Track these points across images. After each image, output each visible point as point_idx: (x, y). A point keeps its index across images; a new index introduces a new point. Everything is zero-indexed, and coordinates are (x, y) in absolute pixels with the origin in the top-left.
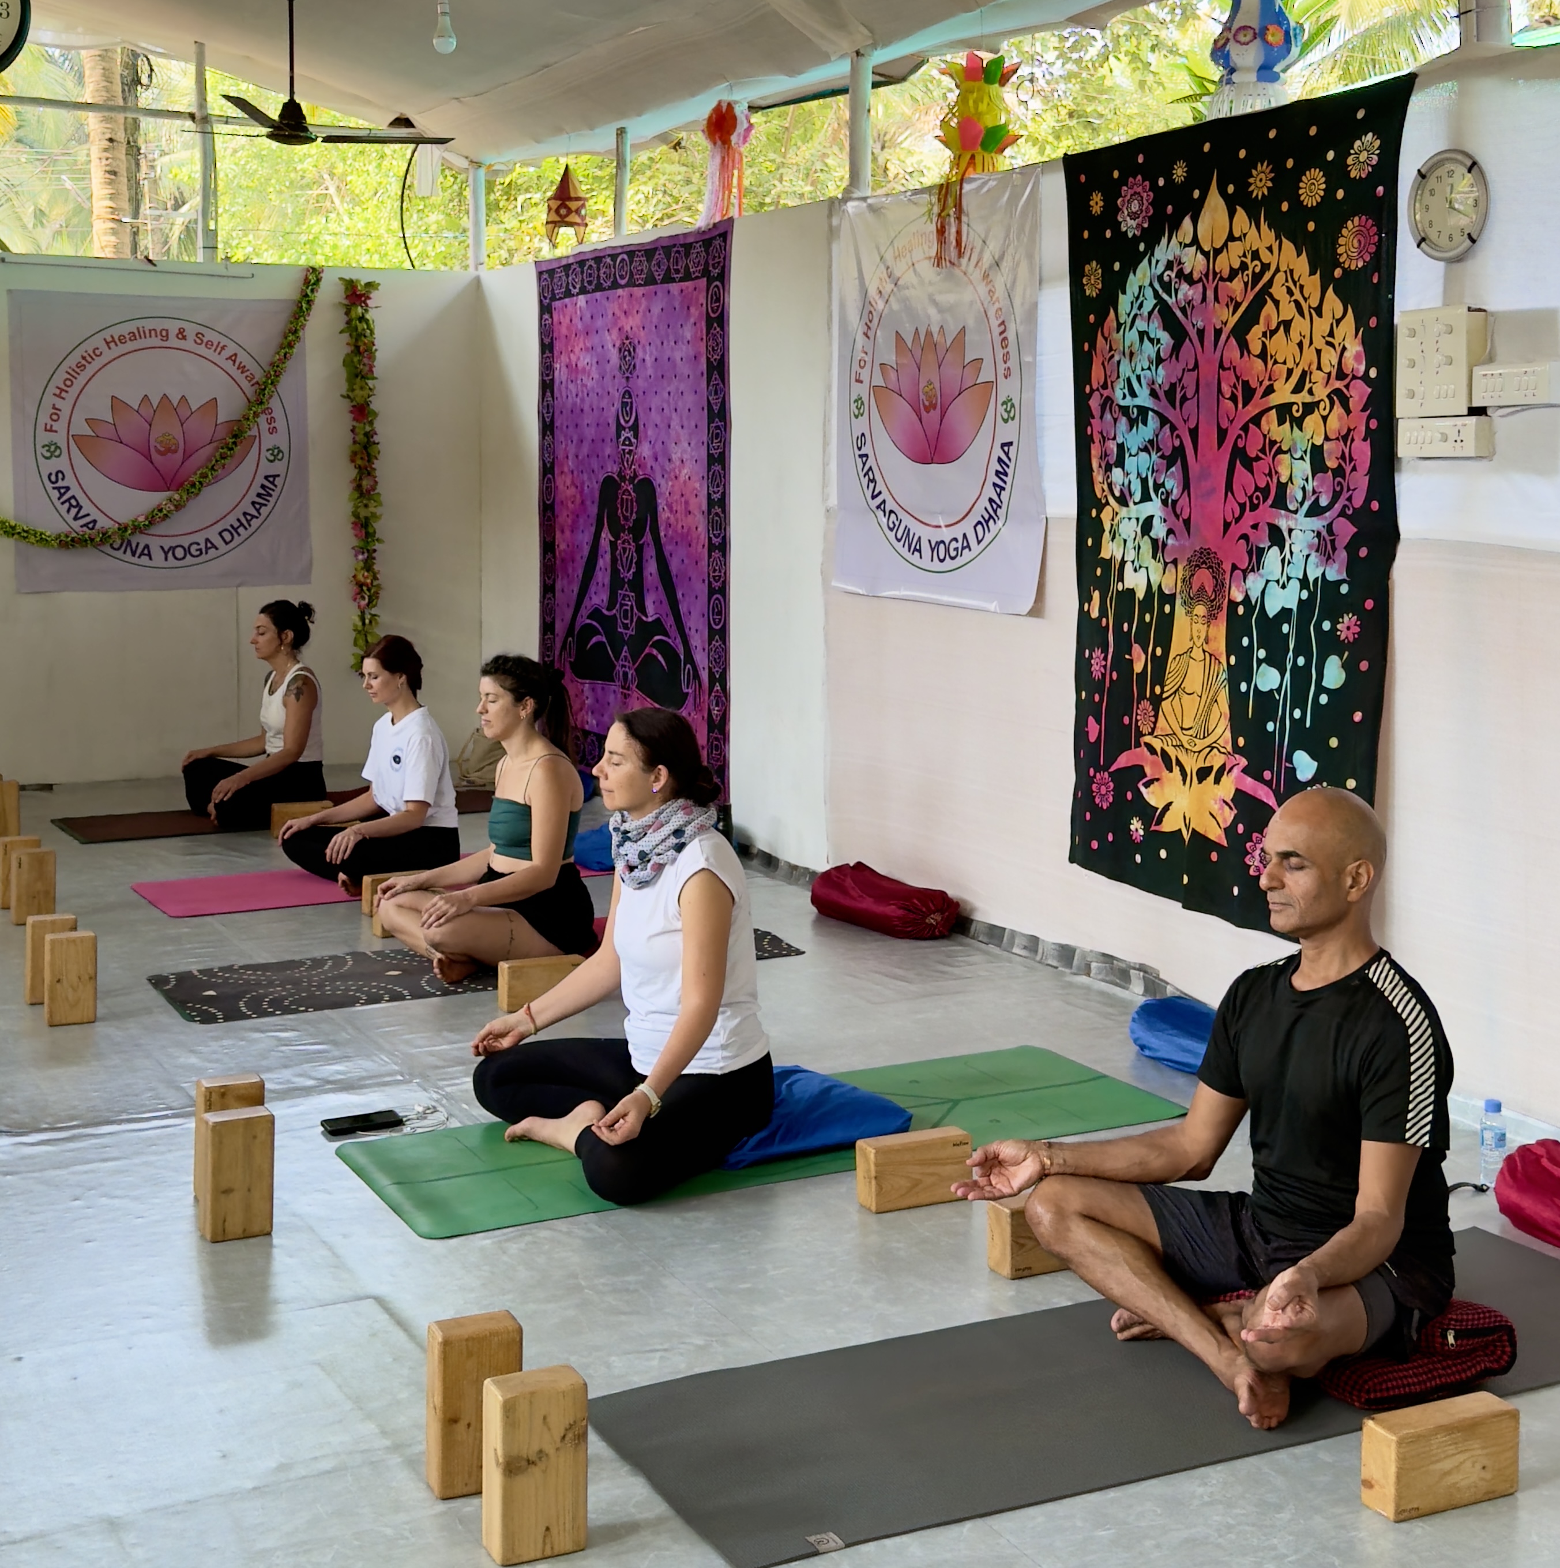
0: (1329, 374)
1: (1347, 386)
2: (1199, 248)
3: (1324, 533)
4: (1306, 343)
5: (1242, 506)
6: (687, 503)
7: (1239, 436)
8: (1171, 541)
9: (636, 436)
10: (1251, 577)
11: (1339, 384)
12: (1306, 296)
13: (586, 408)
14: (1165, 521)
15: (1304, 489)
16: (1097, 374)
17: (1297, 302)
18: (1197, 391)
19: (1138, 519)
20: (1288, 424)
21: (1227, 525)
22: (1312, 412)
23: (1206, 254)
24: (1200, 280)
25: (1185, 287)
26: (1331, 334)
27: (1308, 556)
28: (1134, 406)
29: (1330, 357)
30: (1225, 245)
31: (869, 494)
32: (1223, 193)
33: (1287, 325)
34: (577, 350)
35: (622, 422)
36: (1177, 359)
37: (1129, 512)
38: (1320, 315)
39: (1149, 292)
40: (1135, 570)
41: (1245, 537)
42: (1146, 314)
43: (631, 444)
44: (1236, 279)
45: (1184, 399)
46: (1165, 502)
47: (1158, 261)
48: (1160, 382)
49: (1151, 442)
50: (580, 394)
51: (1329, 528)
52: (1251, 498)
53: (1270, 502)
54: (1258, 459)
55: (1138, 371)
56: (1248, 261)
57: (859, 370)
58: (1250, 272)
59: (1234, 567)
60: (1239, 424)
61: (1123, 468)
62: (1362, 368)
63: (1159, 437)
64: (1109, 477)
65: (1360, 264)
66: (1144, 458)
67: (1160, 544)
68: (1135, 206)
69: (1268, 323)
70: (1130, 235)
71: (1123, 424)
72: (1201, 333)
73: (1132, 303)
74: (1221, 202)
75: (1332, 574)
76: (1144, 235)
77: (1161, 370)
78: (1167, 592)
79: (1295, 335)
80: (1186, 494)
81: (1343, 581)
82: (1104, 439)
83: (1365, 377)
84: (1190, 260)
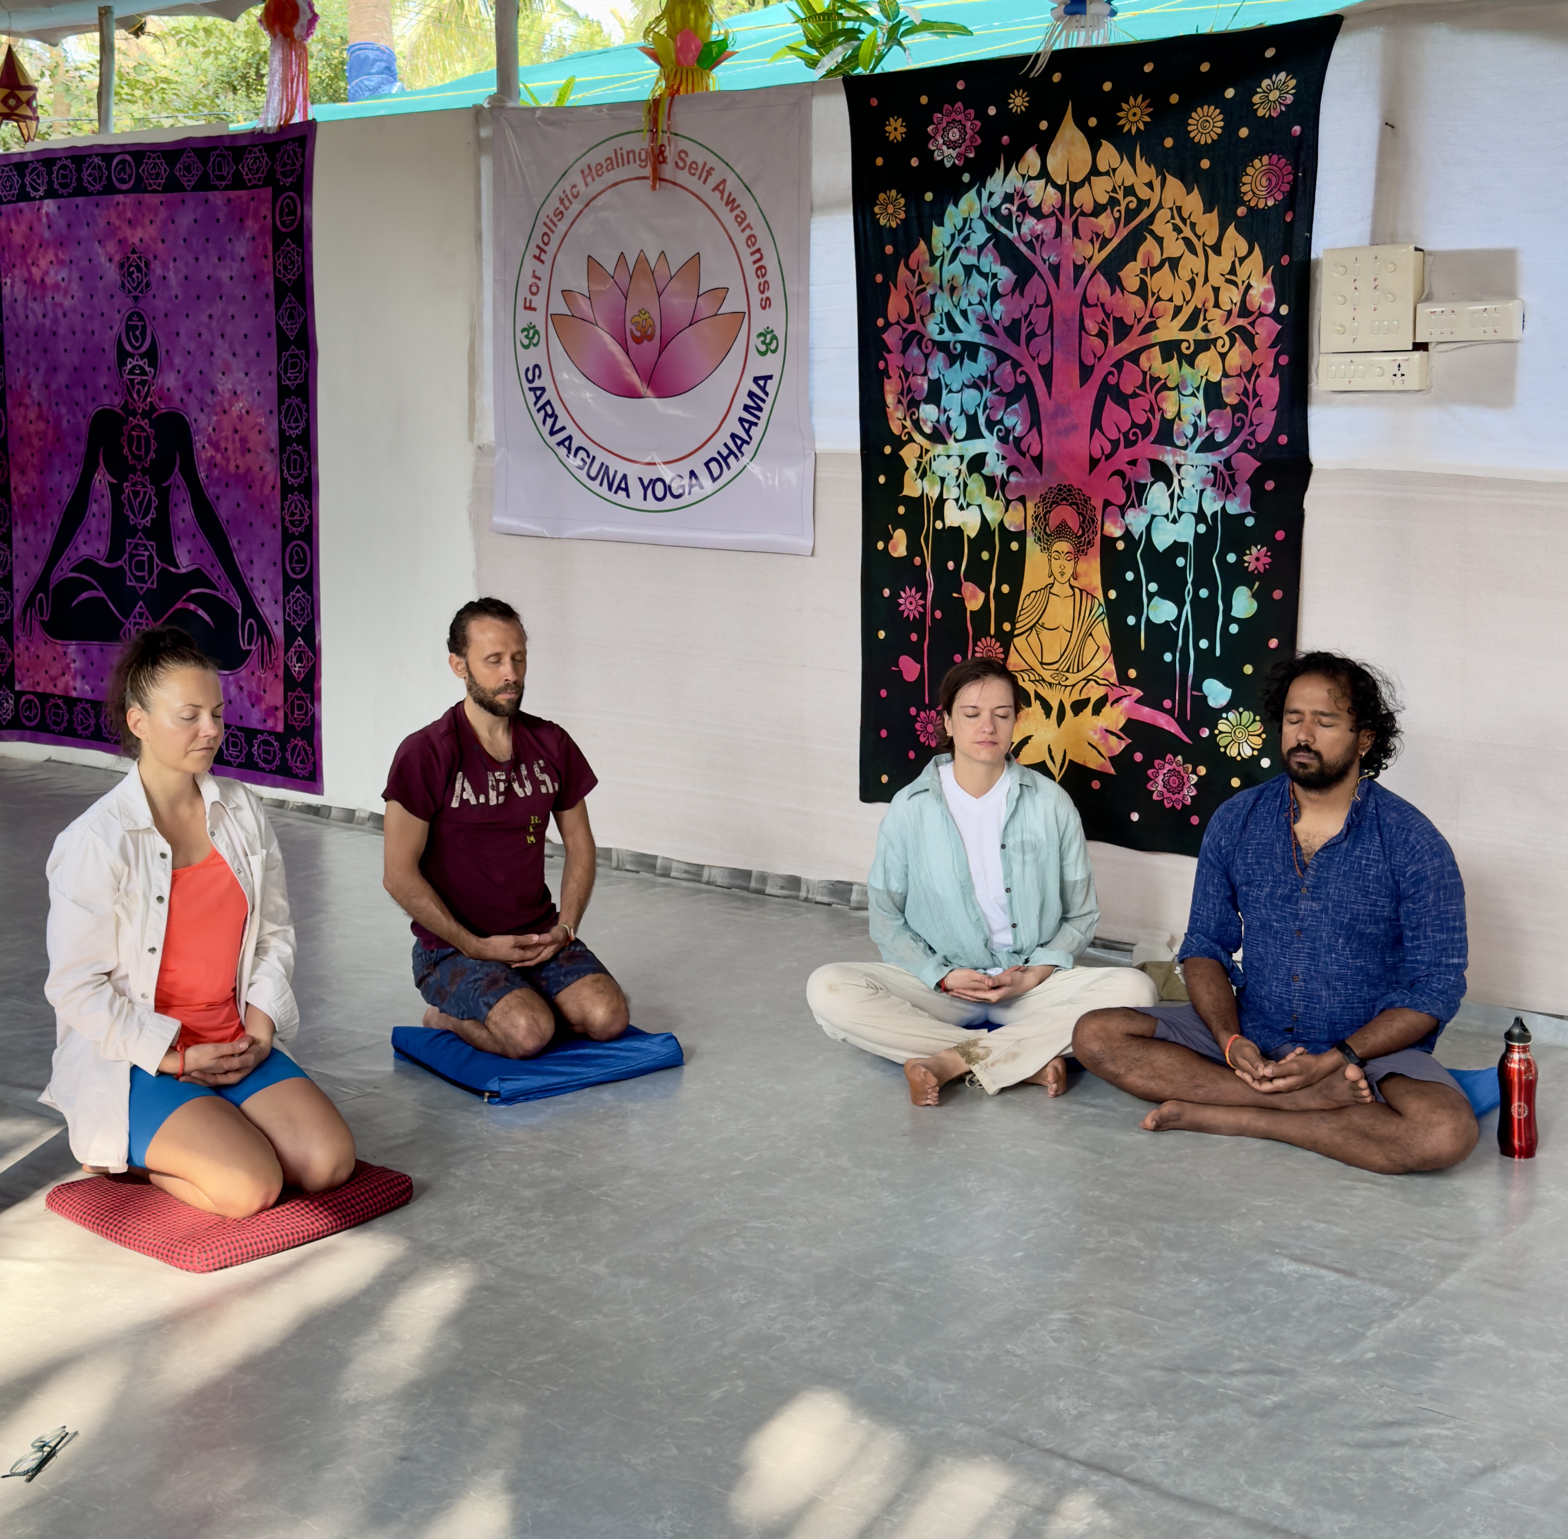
0: (1230, 312)
1: (1252, 324)
2: (1050, 181)
3: (1221, 467)
4: (1200, 281)
5: (1115, 444)
6: (244, 440)
7: (1110, 373)
8: (1013, 479)
9: (153, 363)
10: (1131, 512)
11: (1241, 322)
12: (1200, 233)
13: (61, 331)
14: (1004, 458)
15: (1195, 425)
16: (896, 306)
17: (1186, 240)
18: (1051, 325)
19: (962, 457)
20: (1174, 362)
21: (1094, 462)
22: (1208, 349)
23: (1061, 189)
24: (1053, 214)
25: (1030, 222)
26: (1233, 271)
27: (1202, 491)
28: (956, 342)
29: (1231, 296)
30: (1087, 179)
31: (546, 430)
32: (1082, 126)
33: (1174, 263)
34: (43, 263)
35: (128, 347)
36: (1022, 294)
37: (947, 449)
38: (1218, 253)
39: (979, 226)
40: (961, 508)
41: (1120, 473)
42: (974, 247)
43: (144, 372)
44: (1104, 215)
45: (1032, 335)
46: (1003, 440)
47: (991, 194)
48: (997, 317)
49: (983, 379)
50: (51, 315)
51: (1227, 463)
52: (1126, 435)
53: (1151, 438)
54: (1135, 395)
55: (964, 305)
56: (1120, 196)
57: (529, 296)
58: (1122, 208)
59: (1108, 504)
60: (1109, 360)
61: (938, 405)
62: (1271, 306)
63: (996, 374)
64: (914, 413)
65: (1270, 203)
66: (971, 395)
67: (998, 482)
68: (954, 134)
69: (1148, 257)
70: (948, 165)
71: (939, 359)
72: (1055, 269)
73: (953, 236)
74: (1079, 135)
75: (1233, 508)
76: (969, 165)
77: (998, 306)
78: (1012, 529)
79: (1184, 272)
80: (1035, 431)
81: (1248, 514)
82: (907, 375)
83: (1275, 314)
84: (1038, 193)
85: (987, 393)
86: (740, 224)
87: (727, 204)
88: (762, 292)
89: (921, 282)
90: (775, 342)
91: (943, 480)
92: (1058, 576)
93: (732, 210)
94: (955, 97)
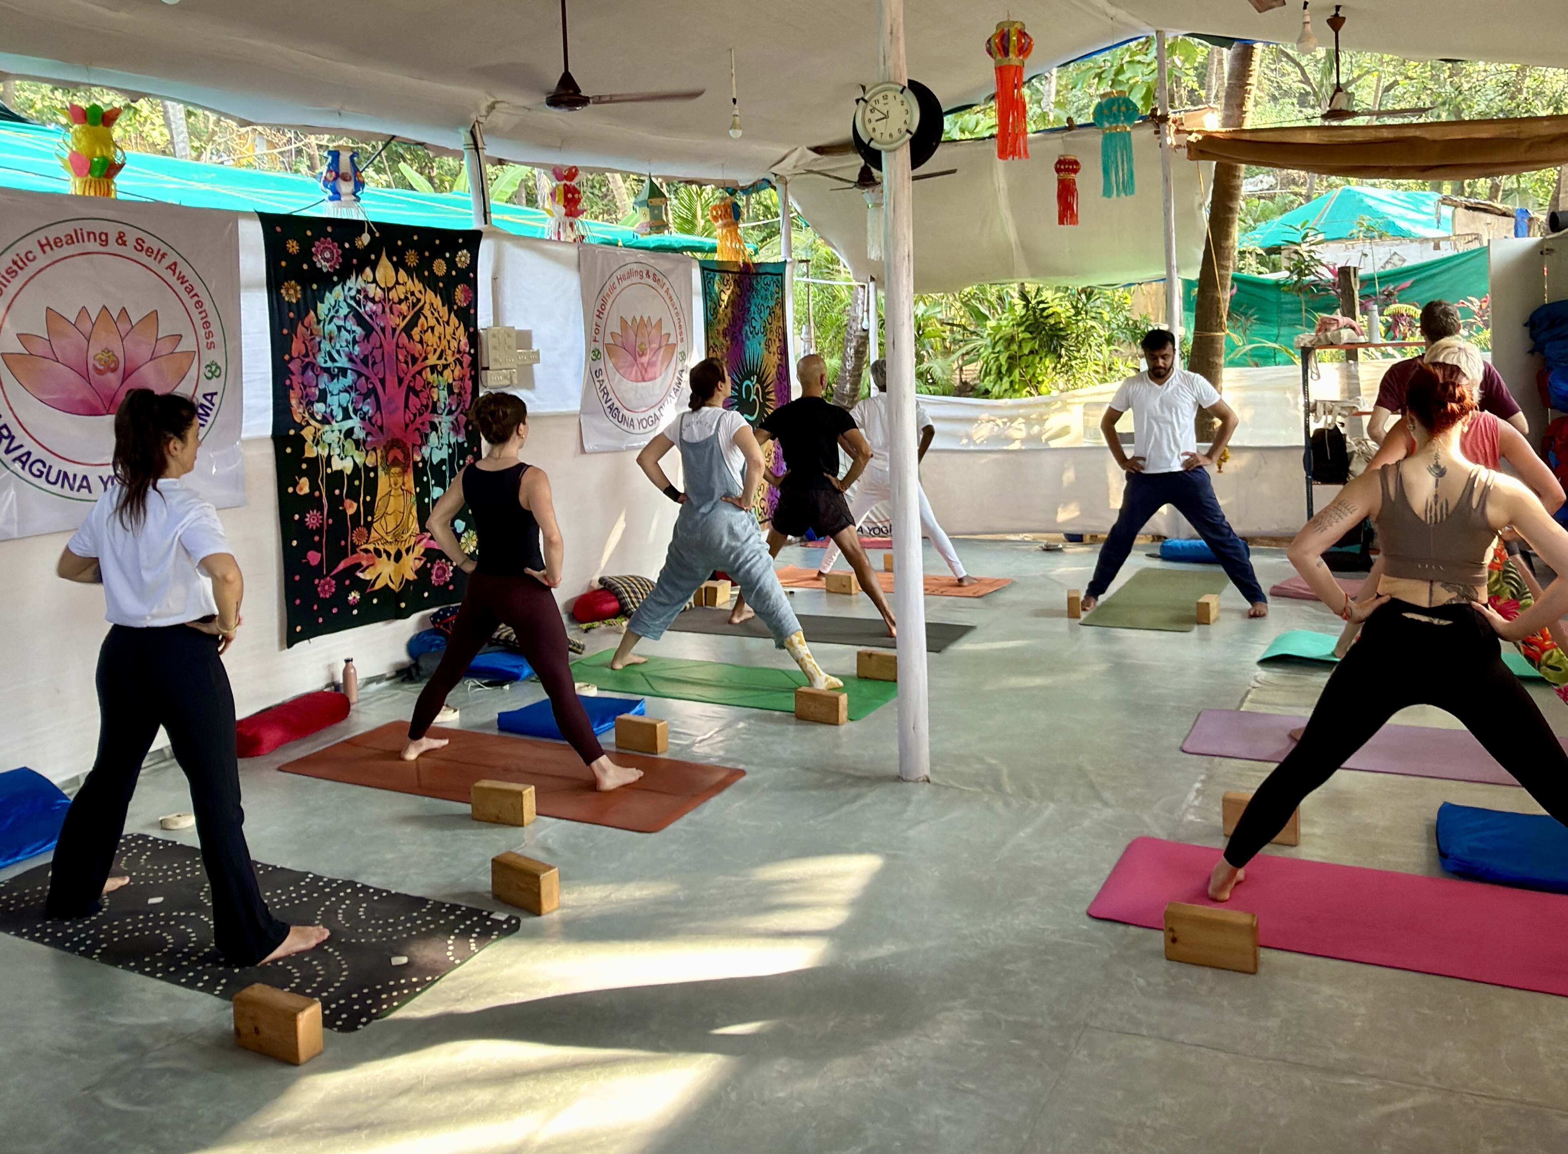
0: (454, 351)
1: (462, 357)
2: (378, 285)
3: (455, 422)
4: (443, 337)
5: (415, 415)
7: (411, 381)
8: (369, 439)
10: (424, 448)
11: (458, 356)
12: (441, 315)
14: (363, 429)
15: (445, 403)
16: (297, 347)
17: (437, 318)
18: (383, 359)
19: (340, 431)
20: (436, 374)
21: (407, 425)
22: (447, 368)
23: (383, 289)
24: (380, 302)
25: (370, 304)
26: (454, 333)
28: (334, 368)
29: (454, 344)
30: (394, 286)
32: (391, 260)
33: (432, 328)
36: (368, 342)
37: (332, 427)
38: (449, 325)
39: (343, 304)
40: (342, 459)
41: (418, 429)
42: (342, 316)
44: (403, 304)
45: (374, 363)
46: (363, 419)
47: (351, 289)
48: (356, 354)
49: (351, 387)
51: (456, 419)
52: (418, 410)
53: (429, 411)
54: (421, 391)
55: (338, 347)
56: (409, 295)
58: (411, 301)
59: (414, 445)
60: (409, 376)
61: (325, 402)
62: (467, 349)
63: (357, 384)
64: (310, 409)
65: (465, 304)
66: (345, 396)
67: (361, 441)
68: (327, 254)
69: (422, 325)
70: (325, 270)
71: (325, 377)
72: (383, 329)
73: (329, 309)
74: (389, 264)
75: (460, 440)
76: (336, 272)
77: (357, 348)
78: (371, 466)
79: (436, 333)
80: (378, 413)
81: (464, 442)
82: (305, 387)
83: (469, 353)
84: (372, 290)
85: (353, 394)
87: (178, 279)
89: (312, 334)
91: (330, 445)
93: (182, 283)
94: (327, 235)
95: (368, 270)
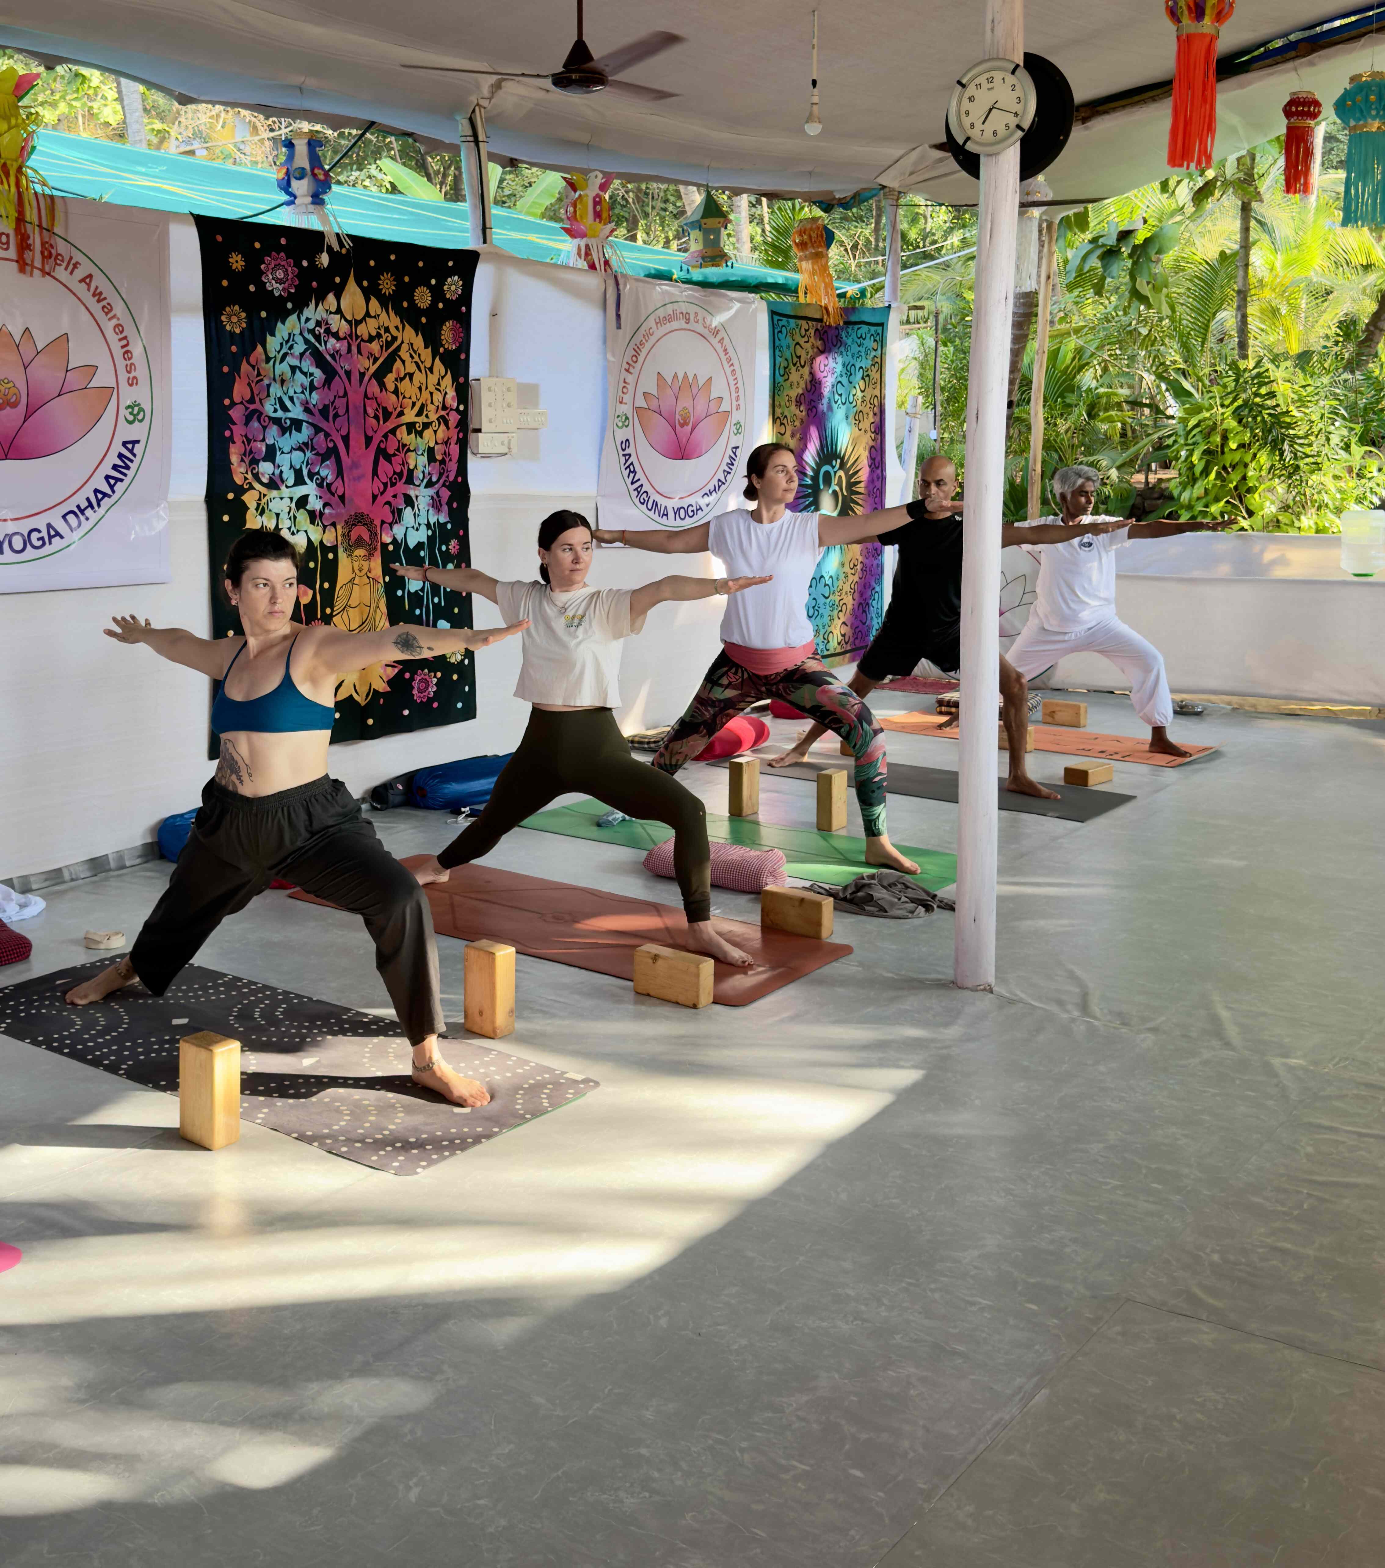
0: (438, 407)
1: (448, 414)
2: (343, 316)
3: (435, 497)
4: (424, 387)
5: (385, 485)
7: (382, 441)
8: (327, 511)
10: (396, 528)
11: (444, 413)
12: (423, 360)
14: (321, 497)
15: (423, 472)
16: (240, 391)
17: (417, 363)
18: (347, 412)
19: (291, 499)
20: (414, 435)
21: (375, 497)
22: (428, 428)
23: (349, 323)
24: (345, 338)
25: (332, 341)
26: (439, 384)
27: (429, 511)
28: (286, 419)
29: (438, 397)
30: (364, 319)
32: (360, 285)
33: (411, 376)
36: (329, 388)
37: (280, 494)
38: (432, 372)
39: (299, 339)
41: (388, 503)
42: (297, 353)
44: (375, 343)
45: (336, 416)
46: (320, 485)
47: (309, 319)
48: (313, 403)
49: (306, 444)
51: (437, 494)
52: (391, 479)
53: (403, 480)
54: (395, 455)
55: (291, 393)
56: (382, 332)
58: (384, 340)
59: (383, 522)
60: (381, 434)
61: (273, 462)
62: (455, 405)
63: (314, 441)
64: (254, 468)
65: (454, 347)
66: (298, 455)
67: (318, 514)
68: (280, 274)
69: (398, 373)
70: (277, 294)
71: (274, 430)
72: (348, 374)
73: (282, 344)
74: (358, 290)
75: (442, 520)
76: (291, 297)
77: (315, 395)
78: (329, 545)
79: (416, 382)
80: (340, 479)
81: (448, 522)
82: (249, 441)
83: (457, 410)
84: (336, 323)
85: (308, 454)
86: (107, 314)
87: (94, 295)
88: (129, 372)
89: (259, 374)
90: (142, 413)
91: (278, 515)
92: (357, 572)
93: (99, 301)
94: (279, 248)
95: (331, 297)
